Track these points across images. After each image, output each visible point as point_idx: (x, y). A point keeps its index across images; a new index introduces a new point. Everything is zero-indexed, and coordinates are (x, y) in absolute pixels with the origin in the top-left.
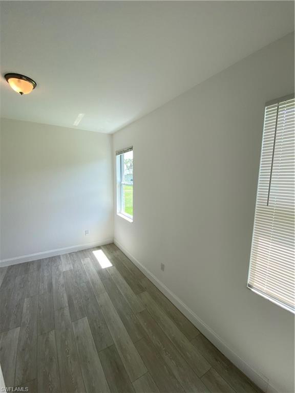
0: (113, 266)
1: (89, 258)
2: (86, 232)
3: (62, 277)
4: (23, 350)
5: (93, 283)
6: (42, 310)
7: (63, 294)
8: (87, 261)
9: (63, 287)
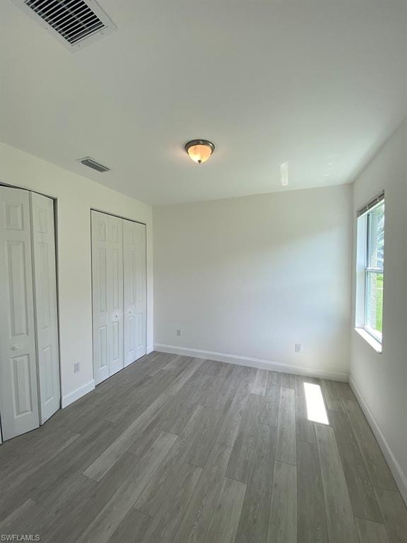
0: (331, 425)
1: (293, 391)
2: (298, 348)
3: (246, 399)
4: (165, 467)
5: (282, 433)
6: (206, 430)
7: (236, 425)
8: (288, 394)
9: (241, 415)
